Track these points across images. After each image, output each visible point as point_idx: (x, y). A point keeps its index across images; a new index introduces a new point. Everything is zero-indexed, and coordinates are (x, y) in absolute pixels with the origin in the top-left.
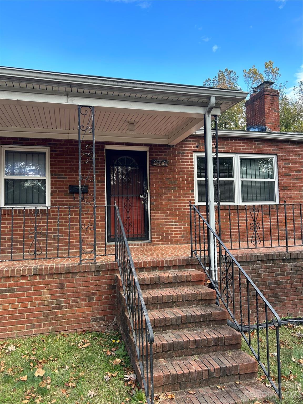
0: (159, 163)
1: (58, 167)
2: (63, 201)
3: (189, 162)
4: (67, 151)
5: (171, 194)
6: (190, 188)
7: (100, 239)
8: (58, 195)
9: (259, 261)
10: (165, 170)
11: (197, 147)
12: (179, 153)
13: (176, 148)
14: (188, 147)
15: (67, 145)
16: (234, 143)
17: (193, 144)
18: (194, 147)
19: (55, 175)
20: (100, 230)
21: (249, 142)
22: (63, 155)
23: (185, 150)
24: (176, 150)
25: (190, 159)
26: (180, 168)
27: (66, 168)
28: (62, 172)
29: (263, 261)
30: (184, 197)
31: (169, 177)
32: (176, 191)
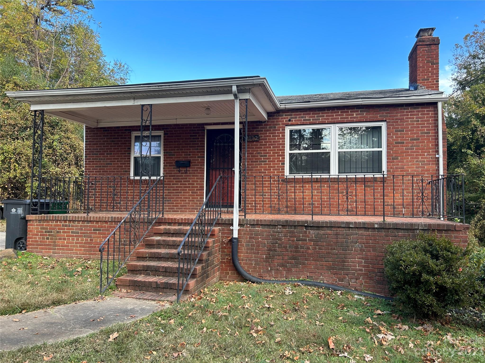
0: (250, 138)
1: (168, 146)
2: (171, 173)
3: (281, 136)
4: (175, 134)
5: (261, 167)
6: (280, 161)
7: (199, 204)
8: (169, 168)
9: (280, 225)
10: (256, 145)
11: (290, 120)
12: (271, 128)
13: (269, 123)
14: (280, 121)
15: (175, 128)
16: (331, 113)
17: (285, 118)
18: (286, 121)
19: (167, 153)
20: (199, 197)
21: (349, 111)
22: (172, 136)
23: (277, 125)
24: (267, 125)
25: (281, 133)
26: (271, 142)
27: (175, 147)
28: (172, 150)
29: (284, 226)
30: (273, 170)
31: (260, 150)
32: (267, 164)
